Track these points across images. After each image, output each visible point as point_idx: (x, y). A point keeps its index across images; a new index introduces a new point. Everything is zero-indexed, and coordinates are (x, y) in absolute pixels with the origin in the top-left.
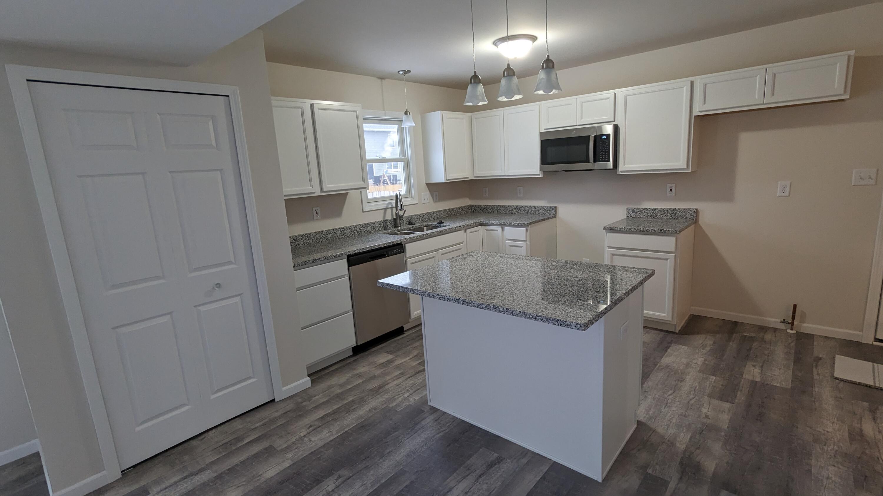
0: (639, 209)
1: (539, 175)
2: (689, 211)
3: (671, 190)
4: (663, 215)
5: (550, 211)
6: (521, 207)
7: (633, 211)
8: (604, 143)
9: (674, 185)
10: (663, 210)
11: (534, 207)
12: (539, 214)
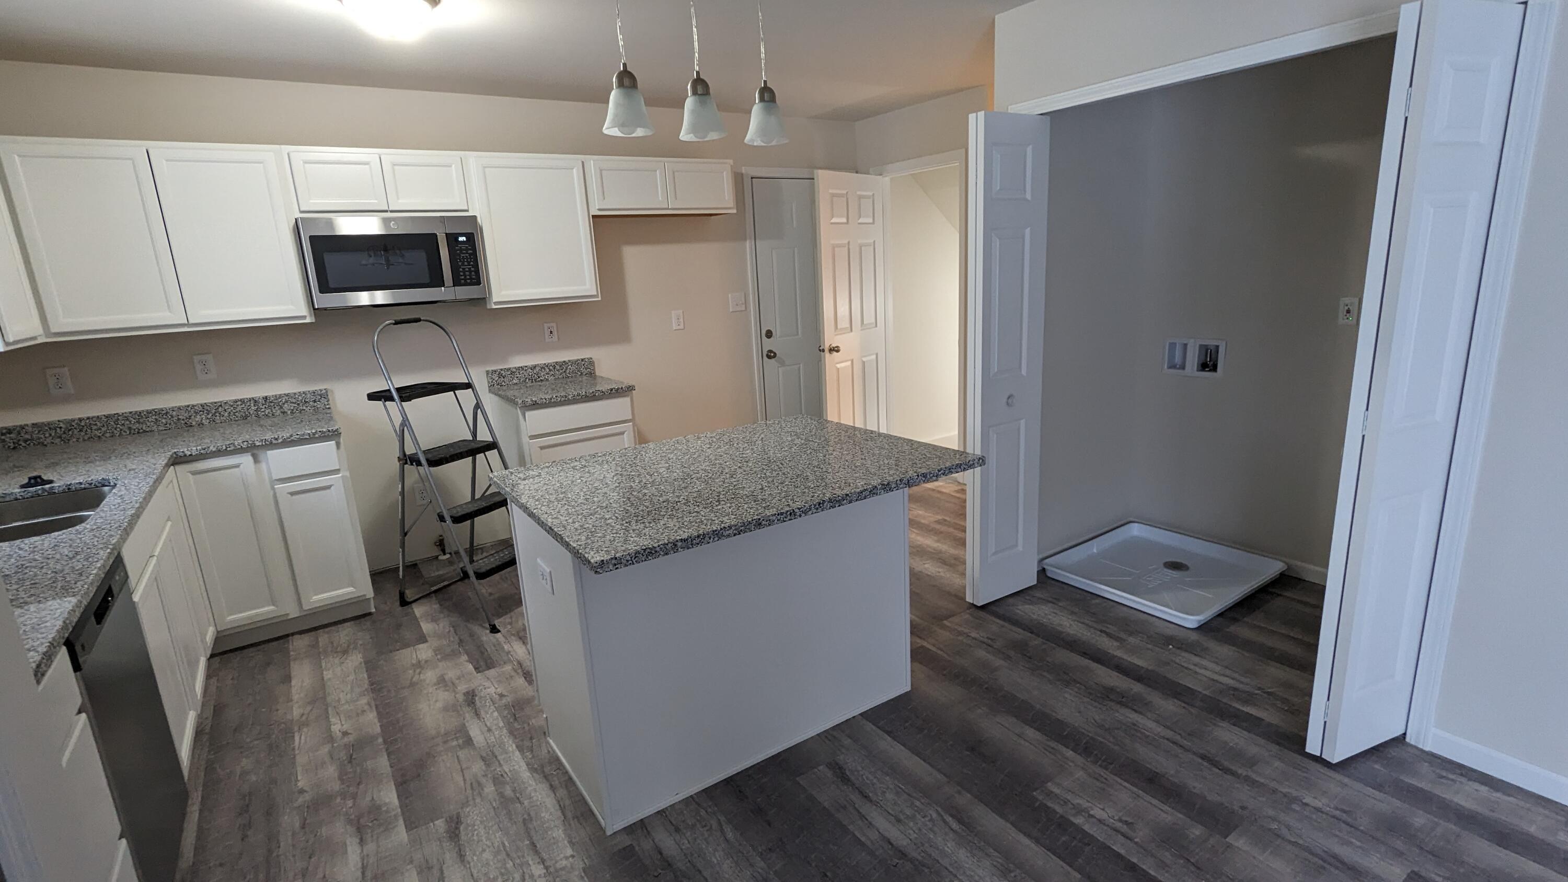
0: (509, 369)
1: (304, 317)
2: (583, 363)
3: (551, 332)
4: (548, 374)
5: (315, 401)
6: (220, 405)
7: (500, 375)
8: (464, 250)
9: (554, 325)
10: (547, 366)
11: (266, 398)
12: (284, 413)
